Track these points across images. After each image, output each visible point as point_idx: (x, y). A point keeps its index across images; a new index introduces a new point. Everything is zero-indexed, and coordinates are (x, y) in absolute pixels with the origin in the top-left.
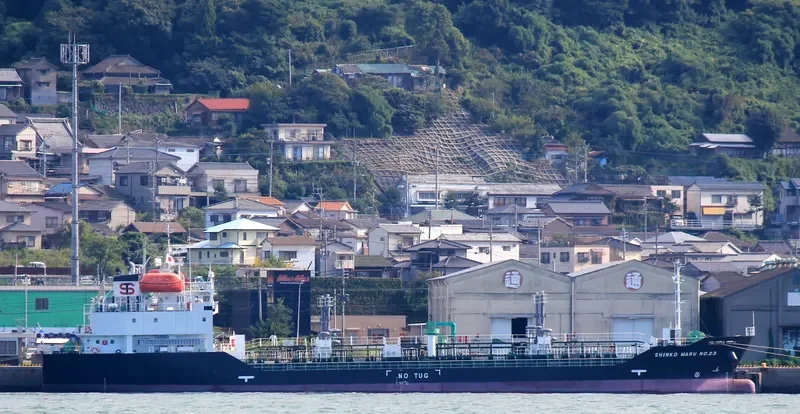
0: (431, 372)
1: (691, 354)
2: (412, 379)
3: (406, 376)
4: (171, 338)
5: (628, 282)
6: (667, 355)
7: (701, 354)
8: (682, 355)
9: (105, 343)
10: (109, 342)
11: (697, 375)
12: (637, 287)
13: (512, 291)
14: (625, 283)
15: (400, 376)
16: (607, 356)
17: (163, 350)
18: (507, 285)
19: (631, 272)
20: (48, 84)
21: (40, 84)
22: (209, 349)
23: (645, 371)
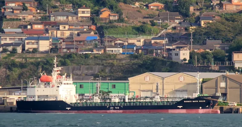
0: (120, 107)
1: (196, 101)
3: (113, 108)
4: (49, 96)
5: (180, 79)
6: (188, 101)
7: (200, 101)
8: (193, 101)
9: (31, 98)
11: (201, 108)
12: (182, 81)
13: (147, 82)
14: (179, 80)
17: (46, 100)
18: (146, 80)
19: (181, 76)
22: (58, 99)
23: (182, 107)
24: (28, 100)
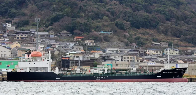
0: (106, 77)
1: (172, 72)
2: (101, 79)
3: (99, 78)
4: (39, 68)
6: (166, 72)
7: (175, 72)
8: (170, 72)
9: (22, 70)
10: (23, 69)
11: (174, 77)
15: (98, 78)
16: (151, 73)
17: (36, 71)
20: (53, 34)
21: (51, 34)
22: (49, 71)
23: (160, 76)
24: (19, 72)
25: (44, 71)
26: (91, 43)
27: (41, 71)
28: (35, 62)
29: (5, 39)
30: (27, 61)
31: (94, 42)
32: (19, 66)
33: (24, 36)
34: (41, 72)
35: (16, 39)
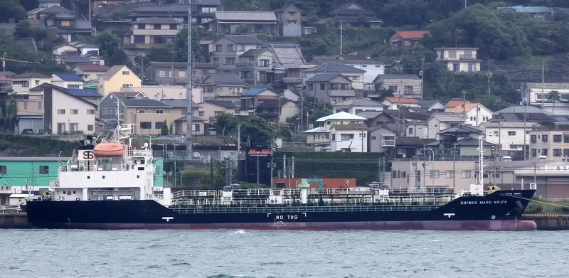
0: (300, 215)
1: (487, 202)
2: (285, 220)
4: (115, 190)
6: (470, 203)
7: (495, 202)
8: (481, 203)
9: (69, 194)
10: (72, 193)
11: (493, 217)
15: (277, 217)
17: (109, 198)
20: (295, 21)
21: (289, 22)
22: (143, 198)
23: (454, 214)
24: (62, 199)
25: (129, 198)
26: (462, 60)
27: (121, 198)
28: (105, 173)
29: (79, 49)
30: (82, 169)
31: (479, 56)
32: (60, 183)
33: (165, 30)
34: (122, 201)
35: (132, 42)
